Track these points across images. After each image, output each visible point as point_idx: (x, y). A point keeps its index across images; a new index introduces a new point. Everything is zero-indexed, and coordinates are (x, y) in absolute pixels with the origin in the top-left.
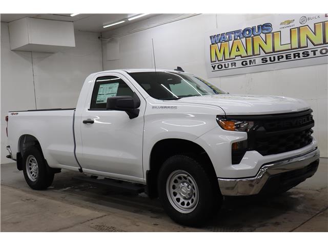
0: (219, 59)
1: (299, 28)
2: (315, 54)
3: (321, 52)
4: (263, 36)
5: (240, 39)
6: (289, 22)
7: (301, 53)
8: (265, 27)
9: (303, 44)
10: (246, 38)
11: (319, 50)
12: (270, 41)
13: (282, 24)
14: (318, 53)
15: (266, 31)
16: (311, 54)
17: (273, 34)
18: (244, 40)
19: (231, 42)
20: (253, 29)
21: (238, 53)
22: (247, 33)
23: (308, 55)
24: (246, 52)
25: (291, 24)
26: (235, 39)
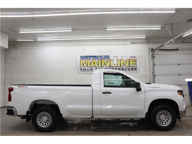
0: (84, 66)
1: (120, 60)
2: (126, 70)
3: (128, 69)
4: (106, 60)
5: (95, 59)
6: (117, 57)
7: (121, 68)
8: (107, 57)
9: (122, 65)
10: (98, 59)
11: (127, 68)
12: (109, 62)
13: (114, 57)
14: (127, 69)
15: (107, 58)
16: (125, 70)
17: (110, 60)
18: (97, 60)
19: (91, 60)
20: (102, 56)
21: (94, 65)
22: (99, 57)
23: (123, 70)
24: (98, 65)
25: (117, 58)
26: (93, 59)
